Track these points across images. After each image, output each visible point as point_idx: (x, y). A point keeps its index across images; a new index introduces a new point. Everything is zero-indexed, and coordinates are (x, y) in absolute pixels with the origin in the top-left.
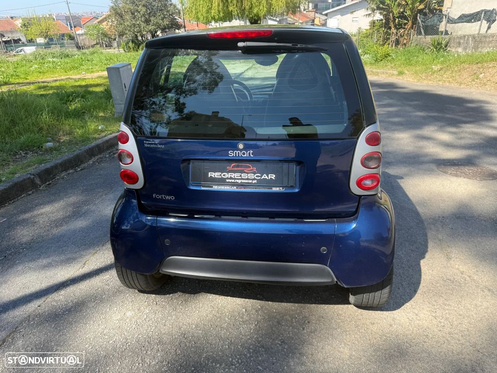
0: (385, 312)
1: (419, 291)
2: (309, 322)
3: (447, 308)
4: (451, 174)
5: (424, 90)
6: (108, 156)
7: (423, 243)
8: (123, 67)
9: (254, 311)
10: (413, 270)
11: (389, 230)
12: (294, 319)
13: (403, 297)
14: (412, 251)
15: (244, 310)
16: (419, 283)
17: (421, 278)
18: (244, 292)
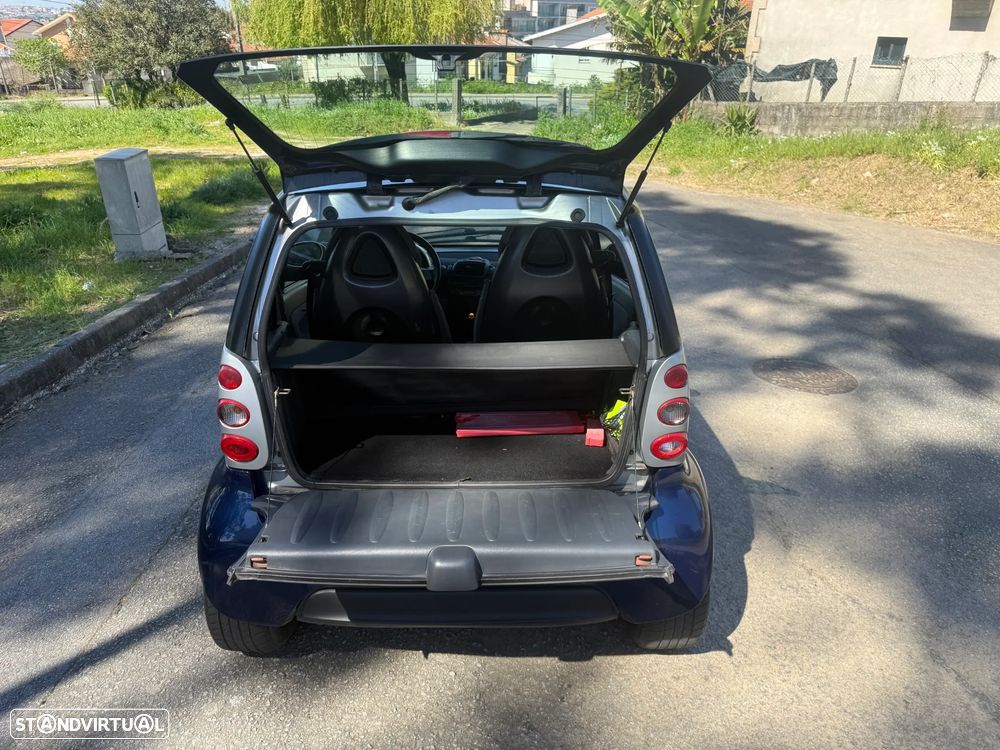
0: (694, 656)
1: (746, 612)
2: (570, 686)
3: (791, 638)
4: (777, 382)
5: (718, 210)
6: (116, 354)
7: (744, 520)
8: (132, 157)
9: (470, 675)
10: (731, 572)
11: (701, 515)
12: (543, 683)
13: (722, 625)
14: (727, 536)
15: (452, 674)
16: (744, 597)
17: (747, 586)
18: (448, 639)
